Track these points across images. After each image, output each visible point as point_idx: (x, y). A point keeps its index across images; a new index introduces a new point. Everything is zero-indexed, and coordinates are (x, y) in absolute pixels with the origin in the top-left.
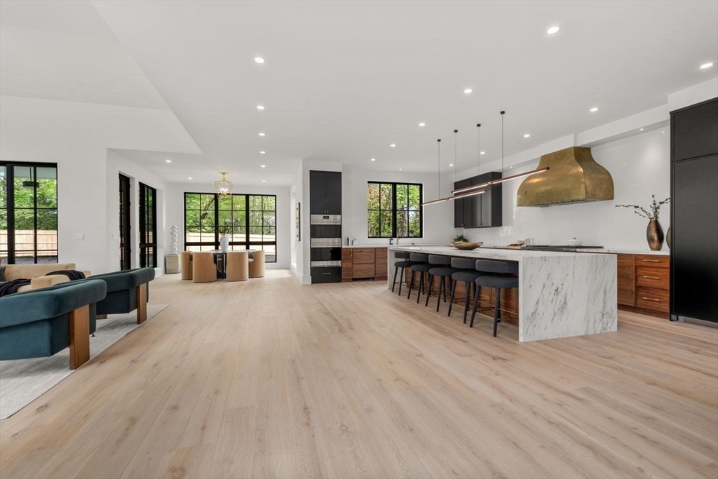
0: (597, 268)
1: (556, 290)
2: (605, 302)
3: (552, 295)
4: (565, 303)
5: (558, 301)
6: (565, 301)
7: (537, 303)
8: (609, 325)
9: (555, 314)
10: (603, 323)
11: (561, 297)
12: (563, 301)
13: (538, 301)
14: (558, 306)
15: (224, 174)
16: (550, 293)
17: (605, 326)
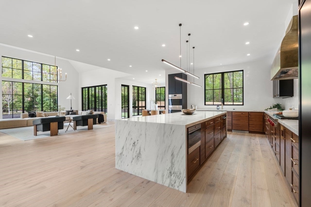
0: (165, 133)
1: (134, 143)
2: (172, 164)
3: (131, 145)
4: (140, 153)
5: (135, 151)
6: (140, 152)
7: (123, 148)
8: (177, 184)
9: (133, 159)
10: (171, 180)
11: (137, 148)
12: (138, 152)
13: (124, 147)
14: (135, 154)
15: (156, 80)
16: (130, 144)
17: (173, 183)
